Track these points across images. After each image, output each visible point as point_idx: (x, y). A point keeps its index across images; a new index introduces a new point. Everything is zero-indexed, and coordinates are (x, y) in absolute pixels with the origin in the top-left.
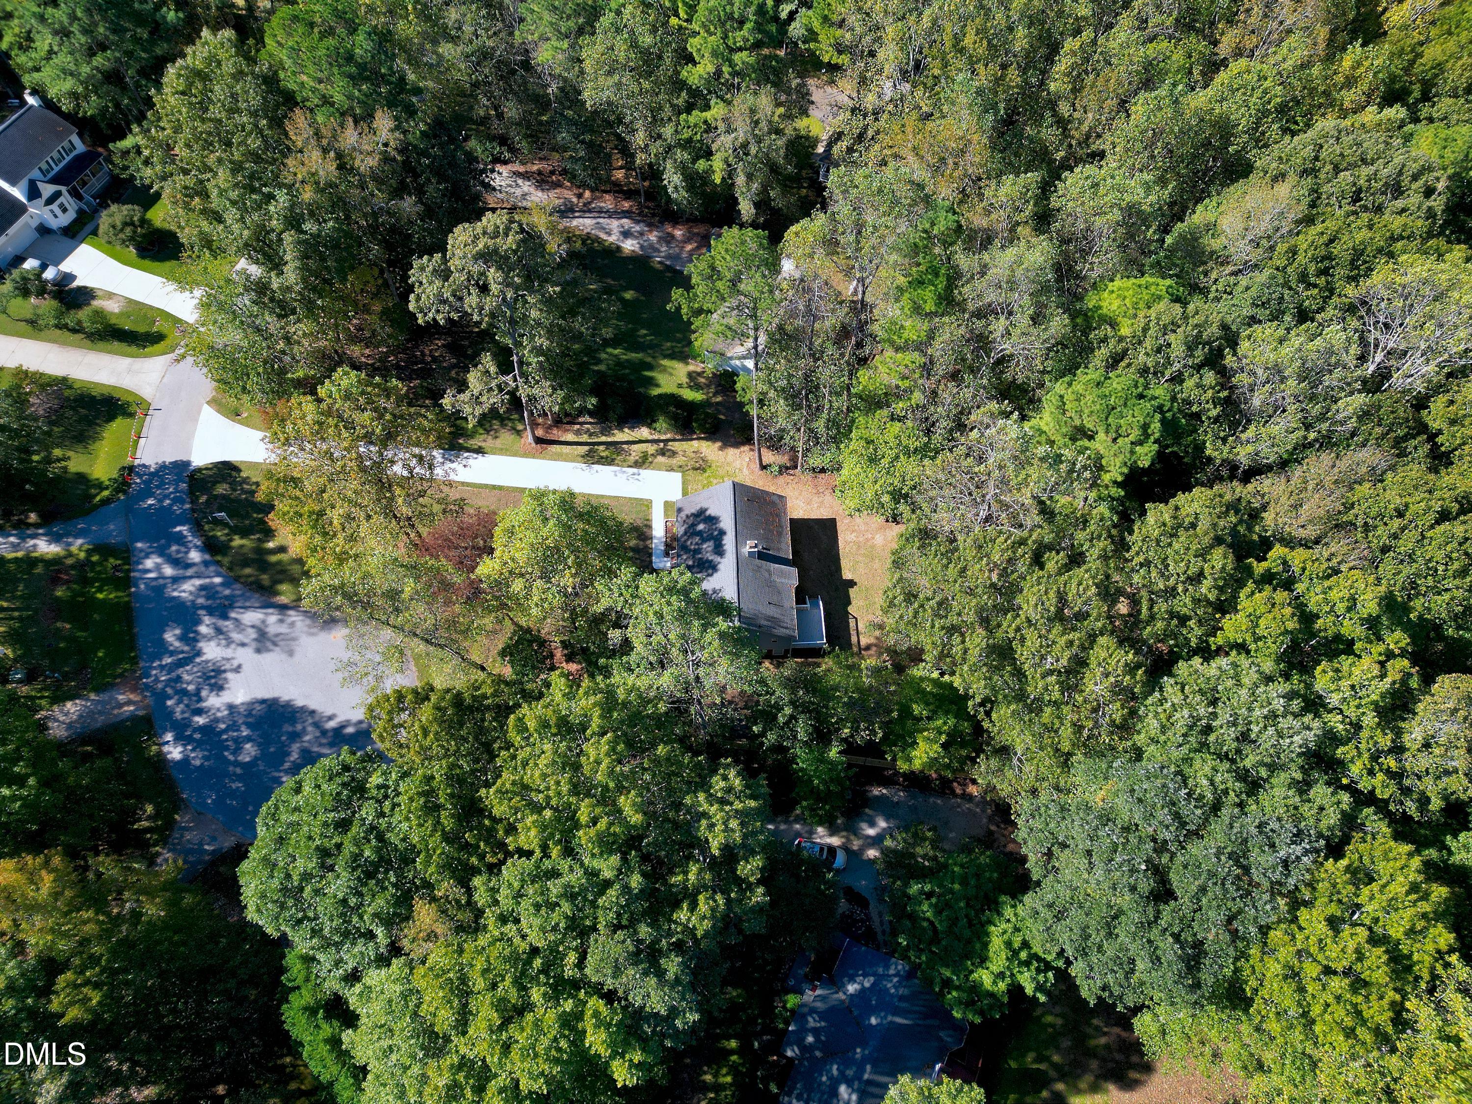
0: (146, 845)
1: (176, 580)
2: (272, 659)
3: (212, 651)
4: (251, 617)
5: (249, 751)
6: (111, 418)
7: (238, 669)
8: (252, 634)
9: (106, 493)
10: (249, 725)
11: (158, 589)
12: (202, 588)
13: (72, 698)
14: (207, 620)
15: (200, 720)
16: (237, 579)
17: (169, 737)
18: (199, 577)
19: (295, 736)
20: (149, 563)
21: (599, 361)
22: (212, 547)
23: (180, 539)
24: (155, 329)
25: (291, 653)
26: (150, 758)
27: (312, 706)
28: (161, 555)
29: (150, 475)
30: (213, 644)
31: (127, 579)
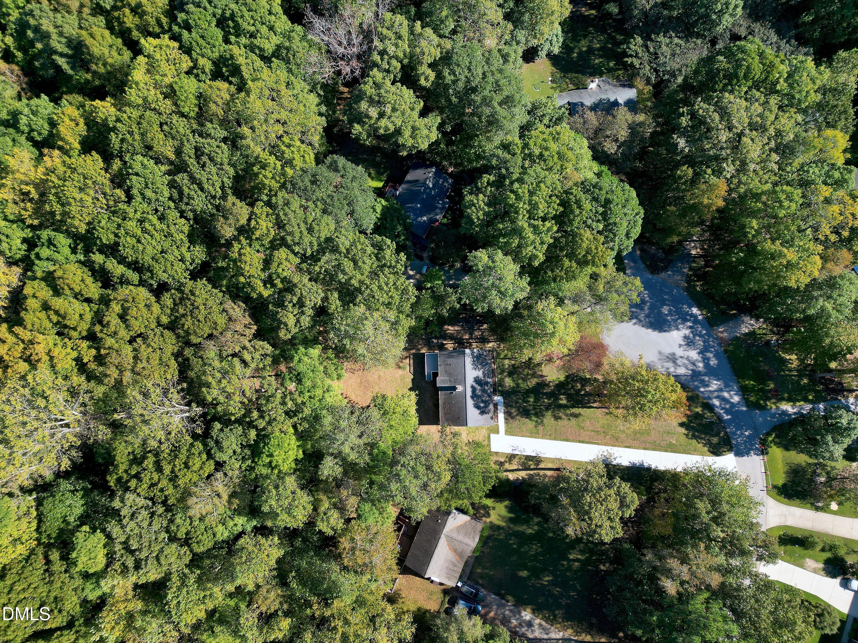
0: (695, 275)
1: (721, 390)
2: (667, 351)
3: (694, 354)
4: (681, 371)
5: (665, 310)
6: (784, 485)
7: (680, 346)
8: (679, 362)
9: (770, 439)
10: (668, 321)
11: (727, 386)
12: (708, 386)
14: (701, 369)
15: (689, 324)
16: (693, 390)
17: (700, 318)
18: (710, 392)
19: (647, 316)
20: (736, 399)
21: (537, 524)
22: (710, 407)
23: (727, 412)
24: (785, 549)
25: (660, 353)
26: (705, 308)
27: (644, 329)
28: (732, 403)
29: (752, 449)
30: (695, 358)
31: (744, 391)
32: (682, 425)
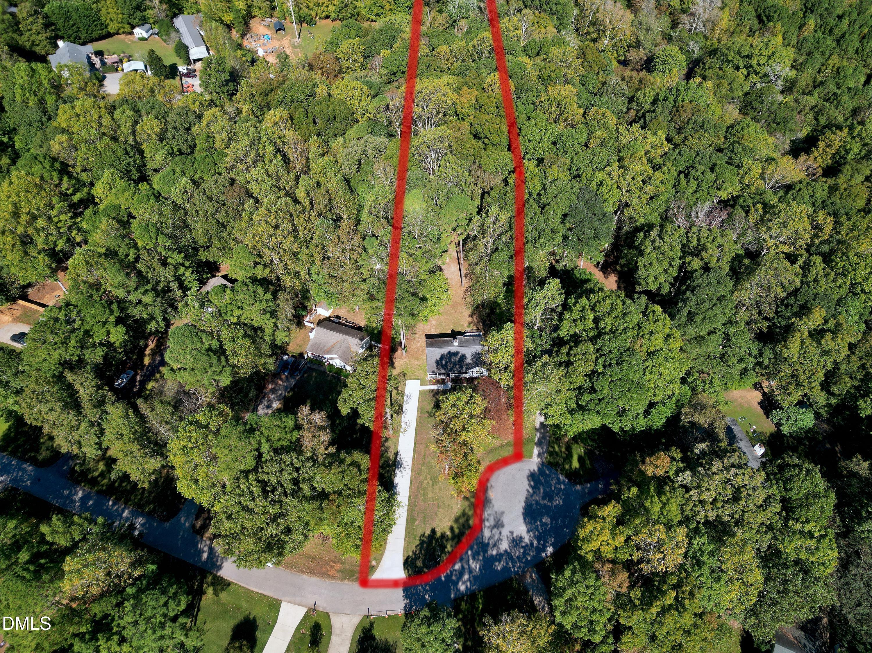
1: (470, 571)
2: (505, 520)
3: (504, 546)
4: (487, 533)
5: (546, 520)
6: (373, 637)
7: (512, 533)
8: (495, 531)
10: (535, 522)
11: (475, 579)
12: (474, 559)
13: (532, 602)
14: (490, 552)
15: (535, 543)
17: (543, 555)
18: (468, 561)
19: (537, 503)
20: (462, 588)
22: (452, 561)
23: (448, 577)
24: (309, 632)
25: (503, 513)
26: (554, 560)
27: (524, 499)
28: (458, 583)
29: (410, 602)
30: (501, 546)
31: (471, 596)
32: (433, 531)
